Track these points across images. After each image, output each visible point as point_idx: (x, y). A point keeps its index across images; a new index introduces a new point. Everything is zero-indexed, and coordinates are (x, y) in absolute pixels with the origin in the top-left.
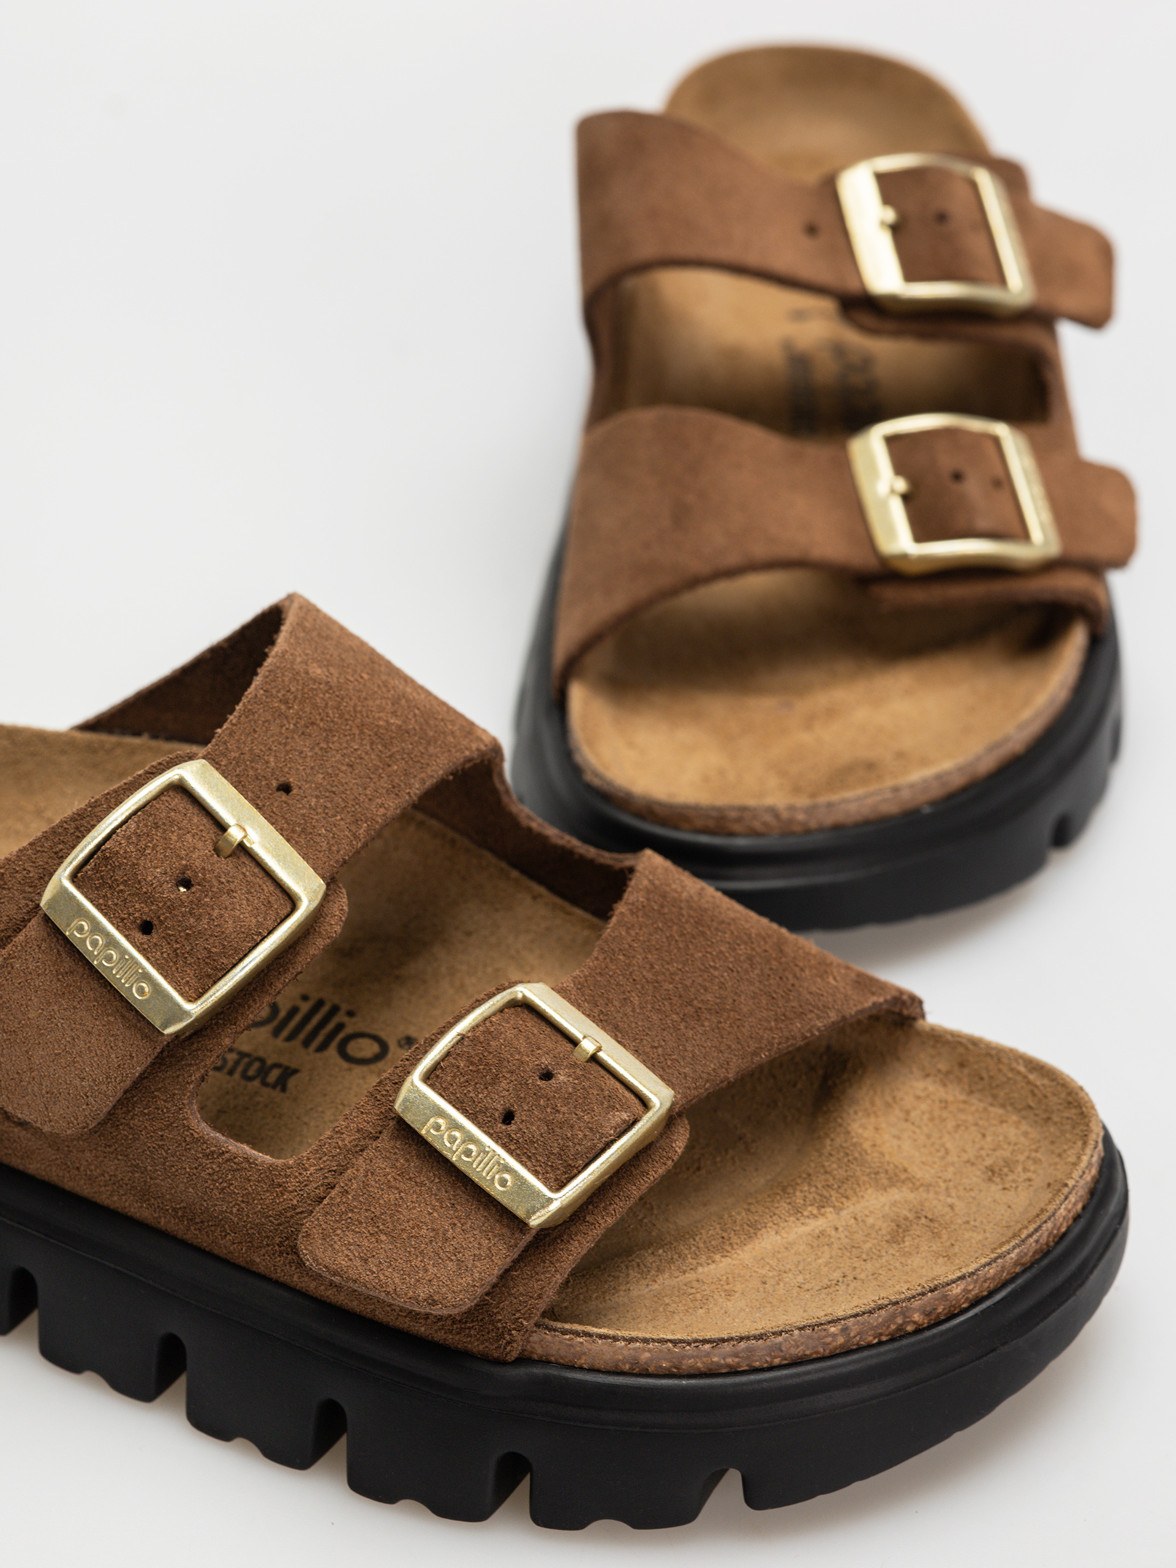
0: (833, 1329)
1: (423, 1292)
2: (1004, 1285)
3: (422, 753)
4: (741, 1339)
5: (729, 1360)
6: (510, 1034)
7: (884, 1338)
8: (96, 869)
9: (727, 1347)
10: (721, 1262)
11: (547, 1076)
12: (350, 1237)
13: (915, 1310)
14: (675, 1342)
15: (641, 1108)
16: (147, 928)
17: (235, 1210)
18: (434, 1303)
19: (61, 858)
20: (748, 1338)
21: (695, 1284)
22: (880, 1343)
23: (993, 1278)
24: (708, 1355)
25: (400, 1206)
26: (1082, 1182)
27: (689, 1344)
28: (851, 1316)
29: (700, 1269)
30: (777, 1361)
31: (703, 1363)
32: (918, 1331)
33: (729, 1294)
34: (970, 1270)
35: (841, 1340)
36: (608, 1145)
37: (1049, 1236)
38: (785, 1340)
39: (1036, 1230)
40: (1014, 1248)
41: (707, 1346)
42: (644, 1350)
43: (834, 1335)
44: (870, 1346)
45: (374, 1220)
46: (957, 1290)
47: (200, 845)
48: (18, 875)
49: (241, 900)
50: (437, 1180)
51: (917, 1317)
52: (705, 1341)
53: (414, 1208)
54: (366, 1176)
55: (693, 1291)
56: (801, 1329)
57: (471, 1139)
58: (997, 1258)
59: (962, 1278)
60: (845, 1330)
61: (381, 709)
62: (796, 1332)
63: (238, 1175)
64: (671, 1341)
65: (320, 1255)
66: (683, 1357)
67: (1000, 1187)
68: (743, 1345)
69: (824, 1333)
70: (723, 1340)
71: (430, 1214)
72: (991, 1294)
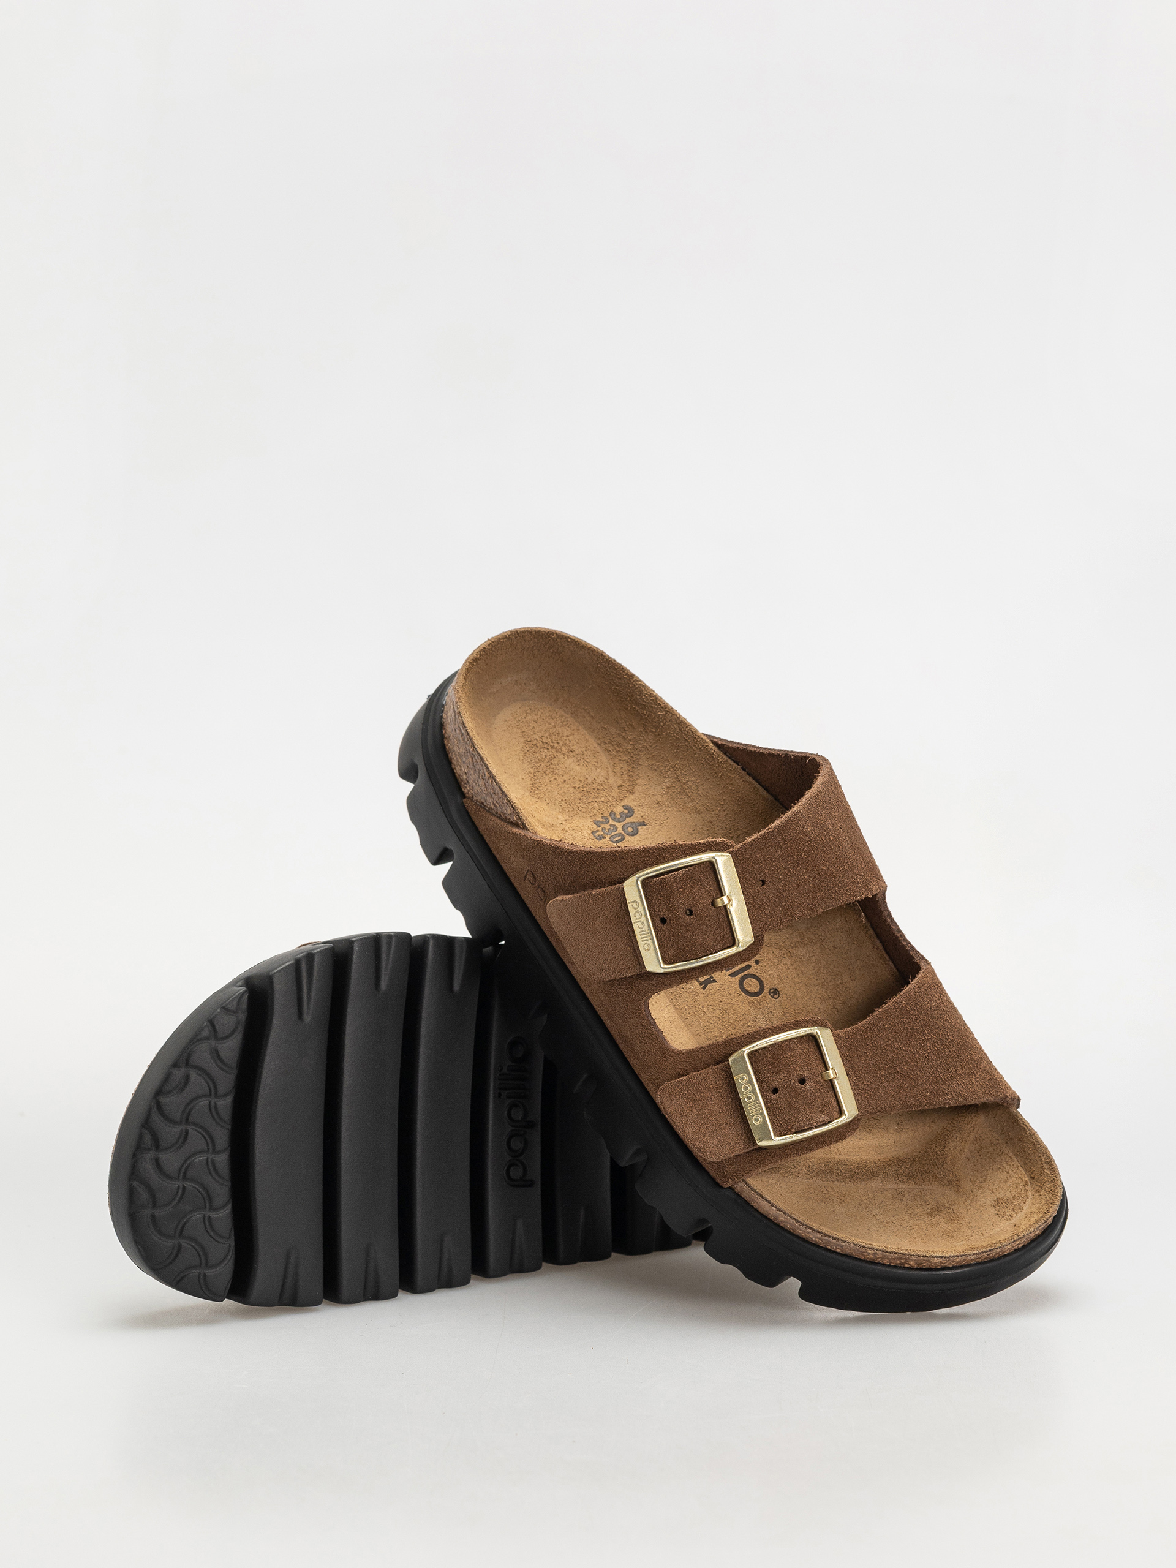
0: (869, 1251)
1: (698, 1145)
2: (962, 1267)
3: (836, 892)
4: (827, 1235)
5: (817, 1240)
6: (799, 1051)
7: (892, 1264)
8: (655, 884)
9: (819, 1235)
10: (848, 1183)
11: (802, 1081)
12: (681, 1102)
13: (912, 1260)
14: (797, 1221)
15: (837, 1114)
16: (663, 921)
17: (642, 1053)
18: (700, 1152)
19: (638, 870)
20: (829, 1237)
21: (829, 1189)
22: (889, 1266)
23: (958, 1262)
24: (809, 1233)
25: (709, 1101)
26: (1027, 1237)
27: (803, 1225)
28: (880, 1250)
29: (836, 1182)
30: (838, 1251)
31: (805, 1235)
32: (910, 1269)
33: (841, 1202)
34: (947, 1256)
35: (871, 1256)
36: (811, 1129)
37: (996, 1254)
38: (846, 1245)
39: (990, 1251)
40: (974, 1254)
41: (810, 1230)
42: (782, 1216)
43: (869, 1254)
44: (884, 1265)
45: (695, 1101)
46: (936, 1260)
47: (706, 896)
48: (622, 860)
49: (711, 931)
50: (730, 1100)
51: (911, 1263)
52: (811, 1228)
53: (714, 1106)
54: (702, 1079)
55: (826, 1192)
56: (856, 1245)
57: (754, 1091)
58: (963, 1255)
59: (942, 1257)
60: (875, 1254)
61: (829, 860)
62: (852, 1245)
63: (651, 1041)
64: (795, 1220)
65: (665, 1100)
66: (798, 1228)
67: (996, 1212)
68: (826, 1238)
69: (864, 1251)
70: (819, 1232)
71: (720, 1112)
72: (954, 1268)
